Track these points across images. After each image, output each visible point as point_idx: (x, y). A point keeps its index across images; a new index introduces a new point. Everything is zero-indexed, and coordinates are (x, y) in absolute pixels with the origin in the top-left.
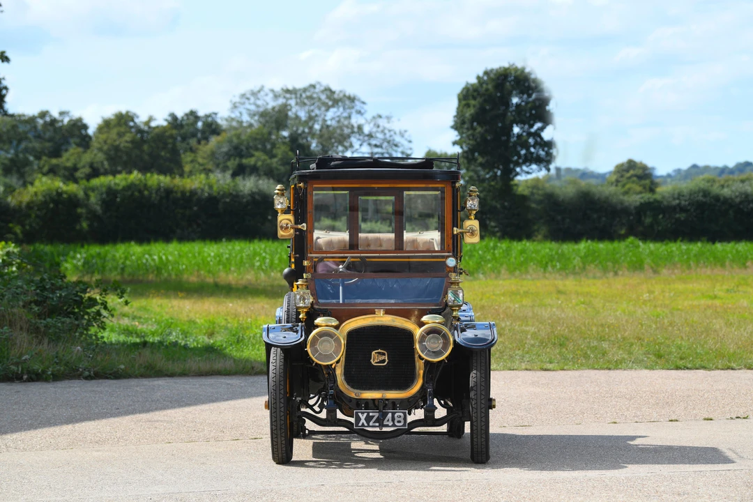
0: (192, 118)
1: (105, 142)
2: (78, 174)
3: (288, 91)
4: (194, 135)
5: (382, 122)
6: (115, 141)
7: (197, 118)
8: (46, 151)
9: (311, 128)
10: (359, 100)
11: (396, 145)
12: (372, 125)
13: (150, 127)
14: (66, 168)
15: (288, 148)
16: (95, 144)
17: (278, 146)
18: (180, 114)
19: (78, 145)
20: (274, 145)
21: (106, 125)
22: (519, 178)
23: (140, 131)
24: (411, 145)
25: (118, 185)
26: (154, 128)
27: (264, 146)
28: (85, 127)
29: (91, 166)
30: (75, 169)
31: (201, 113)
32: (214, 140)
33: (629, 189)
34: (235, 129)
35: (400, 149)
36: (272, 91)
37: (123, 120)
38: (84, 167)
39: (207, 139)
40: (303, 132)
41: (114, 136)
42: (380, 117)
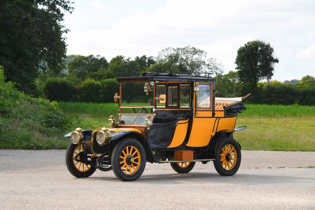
0: (144, 58)
1: (113, 66)
2: (103, 78)
3: (179, 49)
4: (145, 64)
5: (213, 60)
6: (116, 66)
8: (92, 69)
9: (187, 62)
10: (205, 52)
11: (218, 69)
12: (209, 61)
13: (129, 61)
14: (99, 76)
15: (178, 69)
16: (109, 67)
17: (174, 68)
18: (140, 57)
19: (103, 67)
21: (114, 60)
22: (260, 81)
23: (125, 63)
24: (223, 68)
25: (114, 82)
27: (170, 69)
28: (106, 61)
29: (108, 74)
30: (102, 76)
31: (147, 57)
32: (151, 66)
33: (305, 86)
34: (160, 62)
36: (173, 48)
37: (119, 58)
38: (105, 75)
39: (149, 66)
40: (184, 63)
41: (116, 65)
42: (212, 58)
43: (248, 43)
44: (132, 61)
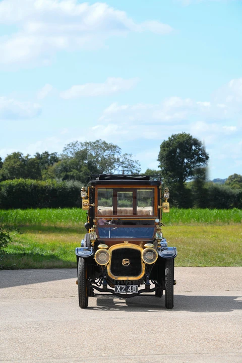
0: (46, 155)
1: (9, 165)
3: (88, 143)
4: (47, 162)
5: (128, 157)
6: (13, 165)
7: (48, 155)
9: (97, 159)
10: (118, 147)
12: (123, 158)
13: (28, 159)
15: (87, 168)
16: (4, 166)
17: (83, 167)
18: (41, 153)
20: (81, 167)
21: (9, 158)
22: (187, 181)
23: (24, 160)
24: (140, 167)
25: (14, 184)
26: (30, 159)
27: (77, 166)
29: (2, 175)
31: (50, 153)
32: (55, 164)
34: (65, 159)
35: (135, 169)
36: (81, 143)
37: (16, 156)
39: (52, 164)
40: (94, 161)
41: (12, 163)
42: (127, 154)
43: (173, 136)
44: (31, 159)
